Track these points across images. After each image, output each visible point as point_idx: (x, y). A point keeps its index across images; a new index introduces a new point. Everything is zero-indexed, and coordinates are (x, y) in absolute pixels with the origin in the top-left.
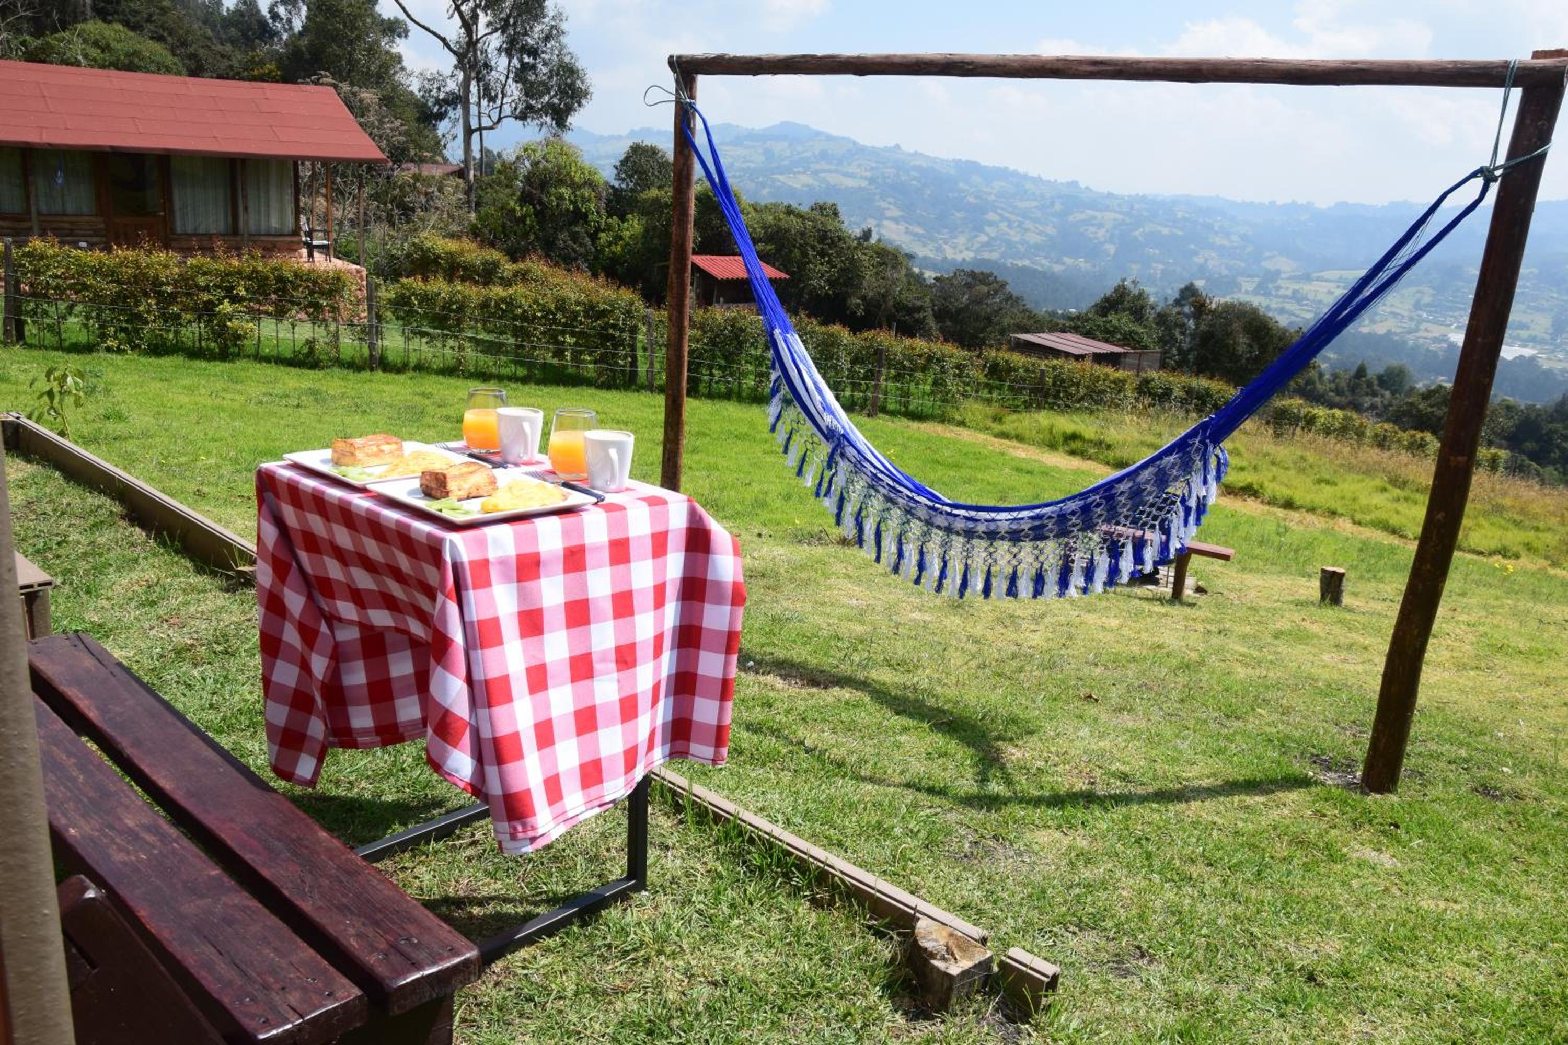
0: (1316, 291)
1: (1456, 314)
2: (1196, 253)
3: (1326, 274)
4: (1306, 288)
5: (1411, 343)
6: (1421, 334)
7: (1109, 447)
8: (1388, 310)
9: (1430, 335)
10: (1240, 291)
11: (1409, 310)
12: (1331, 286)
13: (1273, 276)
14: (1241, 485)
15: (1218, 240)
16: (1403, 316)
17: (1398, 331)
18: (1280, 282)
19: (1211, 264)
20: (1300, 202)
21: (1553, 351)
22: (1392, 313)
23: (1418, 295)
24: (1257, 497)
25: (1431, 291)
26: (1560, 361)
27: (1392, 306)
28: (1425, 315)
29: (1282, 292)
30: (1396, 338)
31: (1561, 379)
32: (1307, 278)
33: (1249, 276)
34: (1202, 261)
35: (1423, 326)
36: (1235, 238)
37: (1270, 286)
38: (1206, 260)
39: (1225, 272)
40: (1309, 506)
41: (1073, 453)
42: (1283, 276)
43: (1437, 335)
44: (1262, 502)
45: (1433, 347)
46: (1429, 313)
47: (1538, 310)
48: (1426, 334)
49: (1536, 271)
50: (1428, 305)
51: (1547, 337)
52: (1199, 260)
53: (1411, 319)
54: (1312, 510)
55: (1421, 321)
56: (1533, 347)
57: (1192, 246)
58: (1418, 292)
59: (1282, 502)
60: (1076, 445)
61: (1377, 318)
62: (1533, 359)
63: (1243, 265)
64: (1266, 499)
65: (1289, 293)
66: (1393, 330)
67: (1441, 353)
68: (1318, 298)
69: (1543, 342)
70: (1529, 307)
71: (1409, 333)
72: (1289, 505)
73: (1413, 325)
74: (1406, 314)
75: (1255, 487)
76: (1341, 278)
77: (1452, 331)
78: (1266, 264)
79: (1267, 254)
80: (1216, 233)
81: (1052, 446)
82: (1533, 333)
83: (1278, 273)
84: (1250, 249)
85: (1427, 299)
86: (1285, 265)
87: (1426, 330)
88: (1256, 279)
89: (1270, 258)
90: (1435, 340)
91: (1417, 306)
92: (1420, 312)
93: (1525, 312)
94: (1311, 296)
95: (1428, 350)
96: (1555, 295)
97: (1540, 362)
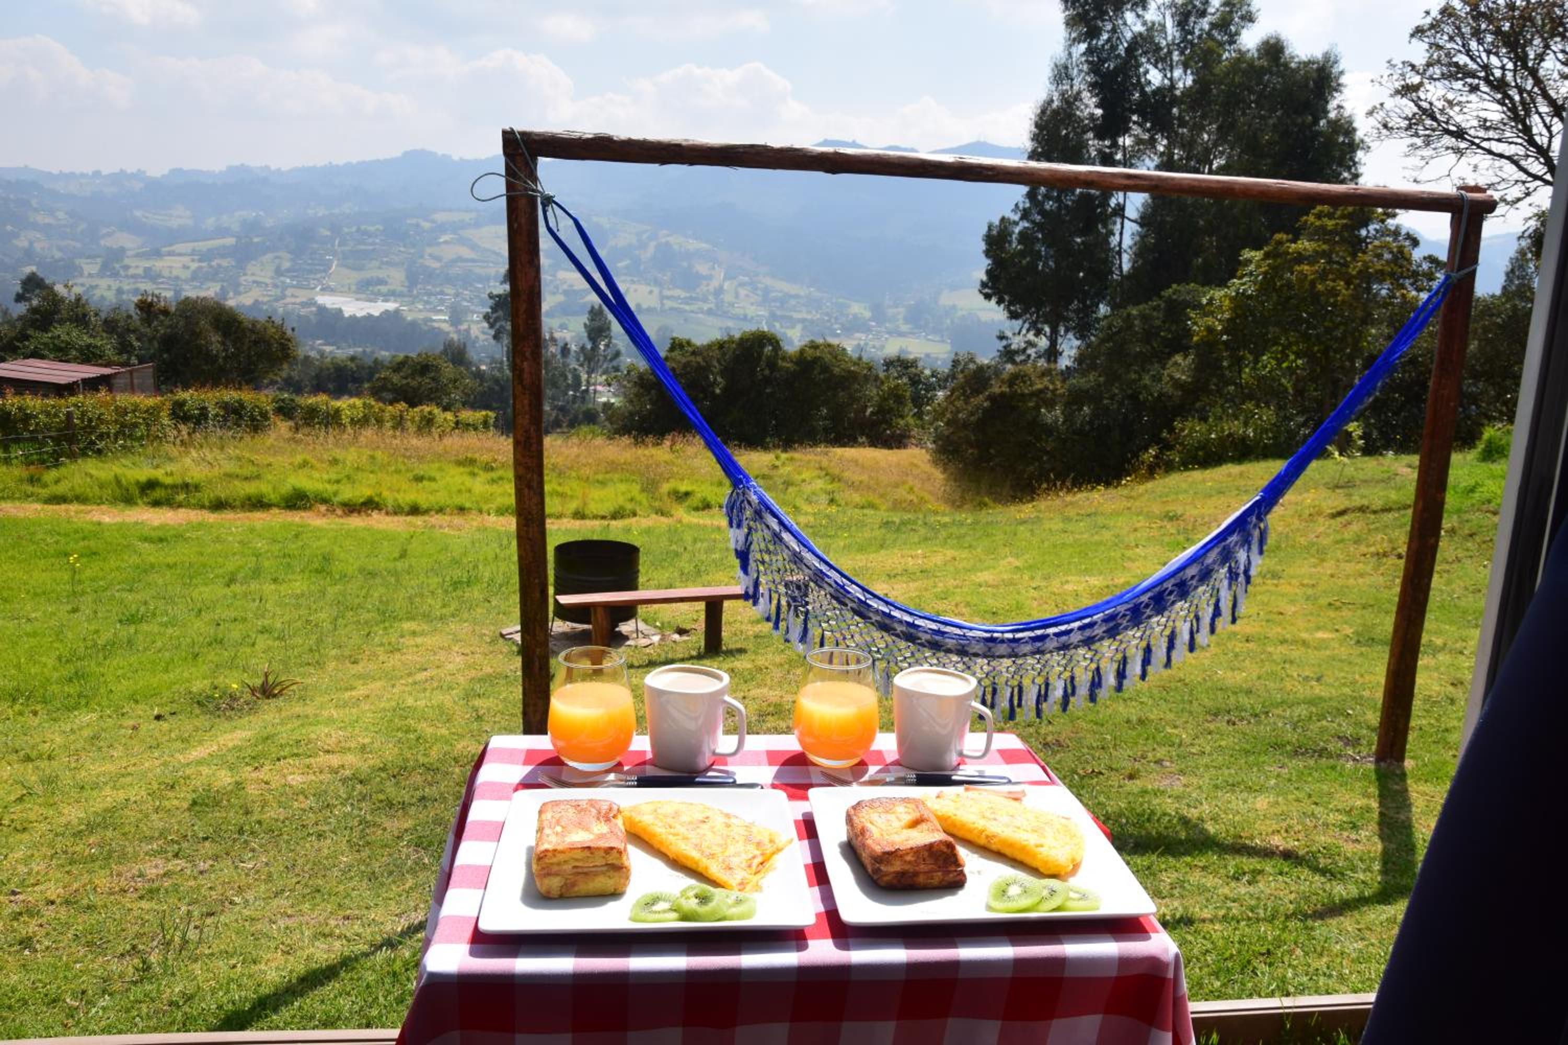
0: (170, 267)
1: (318, 276)
2: (16, 236)
3: (178, 248)
4: (158, 265)
5: (281, 310)
6: (288, 300)
7: (197, 487)
8: (251, 279)
9: (298, 300)
10: (81, 275)
11: (272, 278)
12: (186, 260)
13: (118, 254)
14: (362, 500)
15: (42, 219)
16: (267, 285)
17: (266, 299)
18: (127, 261)
19: (38, 247)
20: (129, 171)
21: (413, 303)
22: (254, 282)
23: (277, 261)
24: (380, 510)
25: (289, 256)
26: (420, 311)
27: (253, 274)
28: (288, 281)
29: (131, 271)
30: (265, 307)
31: (426, 328)
32: (157, 254)
33: (89, 257)
34: (26, 244)
35: (289, 292)
36: (61, 215)
37: (117, 266)
38: (31, 243)
39: (58, 255)
40: (436, 507)
41: (156, 504)
42: (129, 253)
43: (304, 300)
44: (387, 513)
45: (303, 312)
46: (292, 278)
47: (390, 264)
48: (293, 300)
49: (381, 228)
50: (288, 270)
51: (405, 290)
52: (22, 243)
53: (275, 286)
54: (441, 510)
55: (285, 287)
56: (395, 301)
57: (9, 228)
58: (277, 257)
59: (407, 509)
60: (158, 493)
61: (242, 289)
62: (397, 311)
63: (78, 245)
64: (390, 509)
65: (140, 271)
66: (260, 299)
67: (312, 317)
68: (175, 273)
69: (401, 295)
70: (382, 263)
71: (277, 300)
72: (415, 510)
73: (278, 292)
74: (268, 281)
75: (376, 499)
76: (194, 250)
77: (317, 294)
78: (106, 242)
79: (104, 231)
80: (36, 210)
81: (128, 500)
82: (392, 288)
83: (122, 250)
84: (83, 226)
85: (287, 265)
86: (128, 241)
87: (293, 296)
88: (99, 260)
89: (109, 235)
90: (304, 305)
91: (279, 272)
92: (282, 279)
93: (380, 268)
94: (166, 273)
95: (299, 316)
96: (402, 249)
97: (405, 314)
